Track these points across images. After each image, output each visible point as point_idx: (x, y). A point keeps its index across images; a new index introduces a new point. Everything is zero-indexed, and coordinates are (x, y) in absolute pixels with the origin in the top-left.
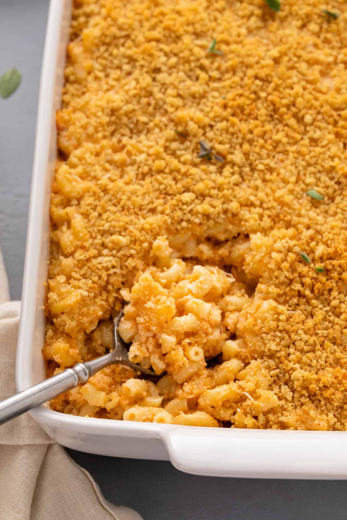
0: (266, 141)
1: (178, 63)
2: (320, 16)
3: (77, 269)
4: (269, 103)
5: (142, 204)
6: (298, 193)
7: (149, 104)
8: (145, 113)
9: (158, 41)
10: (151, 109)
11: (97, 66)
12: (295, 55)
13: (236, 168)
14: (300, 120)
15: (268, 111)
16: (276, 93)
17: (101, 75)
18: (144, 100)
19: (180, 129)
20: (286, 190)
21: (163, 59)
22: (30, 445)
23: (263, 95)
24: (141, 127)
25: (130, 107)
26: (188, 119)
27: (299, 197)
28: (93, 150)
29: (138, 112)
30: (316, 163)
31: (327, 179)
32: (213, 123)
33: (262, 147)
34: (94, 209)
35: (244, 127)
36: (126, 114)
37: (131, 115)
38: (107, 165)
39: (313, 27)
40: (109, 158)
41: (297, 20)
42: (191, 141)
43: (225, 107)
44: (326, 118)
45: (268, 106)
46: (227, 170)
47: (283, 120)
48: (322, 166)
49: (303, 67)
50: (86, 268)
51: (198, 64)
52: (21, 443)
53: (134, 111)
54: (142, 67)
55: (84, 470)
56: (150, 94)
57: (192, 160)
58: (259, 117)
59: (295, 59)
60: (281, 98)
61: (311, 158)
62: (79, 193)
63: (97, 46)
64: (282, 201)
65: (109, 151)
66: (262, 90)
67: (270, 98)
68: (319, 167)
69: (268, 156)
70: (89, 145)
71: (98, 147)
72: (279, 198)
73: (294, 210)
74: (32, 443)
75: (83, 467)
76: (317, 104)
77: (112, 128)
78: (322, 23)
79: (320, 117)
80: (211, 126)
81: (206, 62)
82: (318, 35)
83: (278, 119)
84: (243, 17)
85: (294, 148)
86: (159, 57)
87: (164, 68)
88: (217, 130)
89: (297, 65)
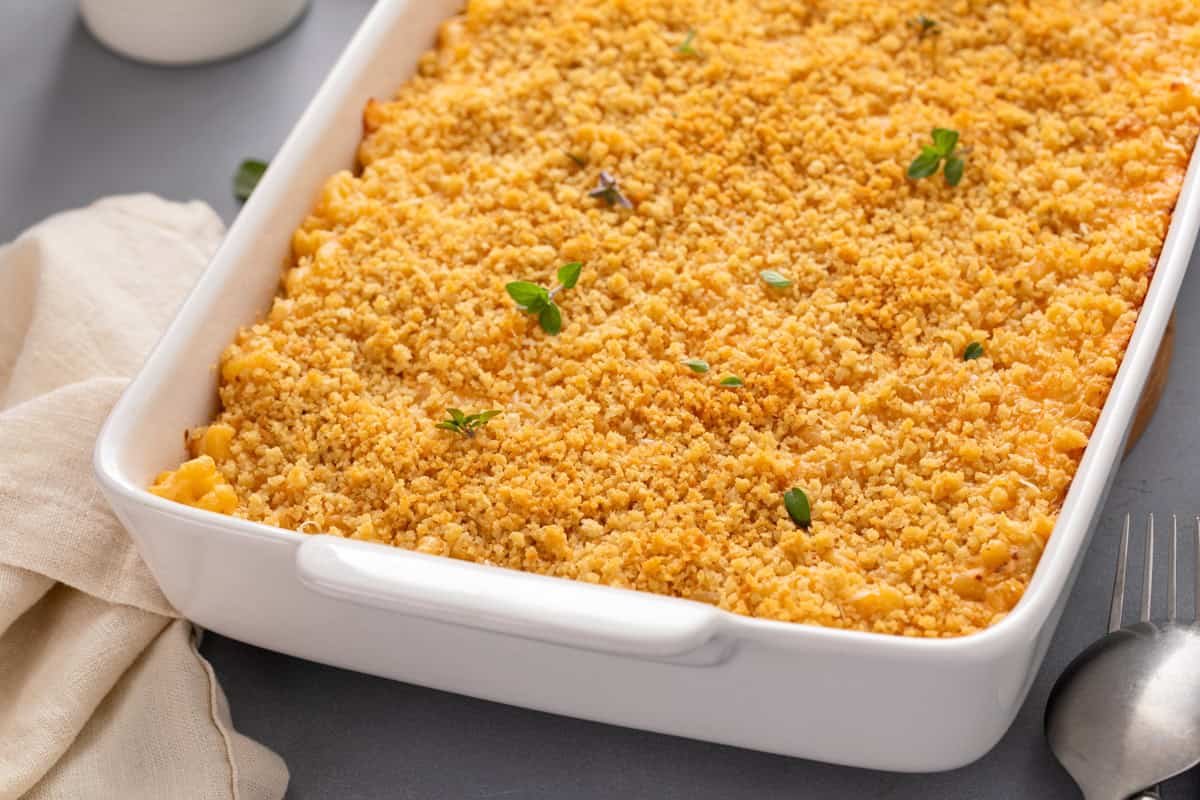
0: (722, 190)
1: (617, 59)
2: (909, 25)
3: (293, 318)
4: (754, 135)
5: (457, 248)
6: (746, 275)
7: (538, 111)
8: (527, 123)
9: (595, 24)
10: (539, 119)
11: (476, 53)
12: (834, 73)
13: (650, 223)
14: (800, 168)
15: (747, 147)
16: (773, 122)
17: (479, 66)
18: (532, 104)
19: (576, 150)
20: (725, 265)
21: (593, 48)
22: (126, 606)
23: (748, 121)
24: (511, 145)
25: (504, 111)
26: (596, 136)
27: (747, 280)
28: (410, 161)
29: (515, 121)
30: (802, 236)
31: (811, 260)
32: (638, 150)
33: (713, 196)
34: (369, 241)
35: (692, 162)
36: (494, 121)
37: (500, 124)
38: (425, 188)
39: (891, 40)
40: (432, 178)
41: (866, 28)
42: (588, 174)
43: (669, 127)
44: (852, 170)
45: (751, 140)
46: (633, 222)
47: (772, 164)
48: (811, 241)
49: (843, 92)
50: (310, 319)
51: (653, 66)
52: (111, 598)
53: (508, 118)
54: (551, 55)
55: (206, 662)
56: (546, 96)
57: (579, 200)
58: (726, 153)
59: (833, 80)
60: (779, 131)
61: (795, 226)
62: (352, 215)
63: (489, 24)
64: (709, 280)
65: (437, 167)
66: (752, 114)
67: (759, 126)
68: (804, 242)
69: (718, 213)
70: (405, 154)
71: (420, 158)
72: (705, 275)
73: (726, 298)
74: (133, 603)
75: (206, 659)
76: (842, 149)
77: (460, 139)
78: (910, 37)
79: (841, 167)
80: (634, 156)
81: (667, 64)
82: (893, 54)
83: (763, 164)
84: (765, 12)
85: (771, 208)
86: (585, 46)
87: (587, 62)
88: (643, 161)
89: (834, 90)
